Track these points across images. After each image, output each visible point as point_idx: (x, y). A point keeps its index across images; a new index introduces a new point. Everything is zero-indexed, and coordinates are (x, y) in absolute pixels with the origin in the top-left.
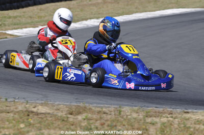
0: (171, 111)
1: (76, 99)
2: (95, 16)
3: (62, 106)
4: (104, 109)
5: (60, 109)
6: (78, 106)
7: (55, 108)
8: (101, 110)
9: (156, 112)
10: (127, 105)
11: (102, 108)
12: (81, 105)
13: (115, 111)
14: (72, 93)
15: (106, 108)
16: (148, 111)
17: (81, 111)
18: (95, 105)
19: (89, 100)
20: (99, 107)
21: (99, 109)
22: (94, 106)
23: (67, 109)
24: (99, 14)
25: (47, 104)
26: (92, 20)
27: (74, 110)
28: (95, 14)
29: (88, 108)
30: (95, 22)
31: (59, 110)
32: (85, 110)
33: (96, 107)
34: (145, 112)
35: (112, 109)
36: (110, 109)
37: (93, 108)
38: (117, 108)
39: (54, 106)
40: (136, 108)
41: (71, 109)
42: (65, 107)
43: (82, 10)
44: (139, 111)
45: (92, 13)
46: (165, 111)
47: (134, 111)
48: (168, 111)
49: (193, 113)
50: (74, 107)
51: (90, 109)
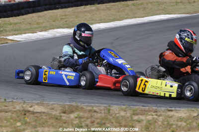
0: (156, 109)
1: (71, 99)
3: (56, 105)
4: (95, 108)
6: (71, 105)
7: (49, 107)
8: (92, 108)
9: (142, 111)
10: (116, 104)
12: (74, 104)
13: (104, 110)
14: (67, 94)
15: (97, 107)
16: (134, 109)
17: (74, 109)
18: (87, 104)
19: (82, 100)
20: (91, 106)
21: (90, 108)
22: (85, 106)
23: (61, 108)
24: (93, 20)
25: (43, 104)
27: (67, 109)
31: (53, 109)
32: (77, 109)
33: (87, 106)
34: (132, 110)
35: (102, 108)
36: (100, 108)
37: (85, 107)
38: (106, 107)
39: (49, 106)
40: (124, 107)
41: (64, 108)
42: (59, 106)
43: (77, 17)
44: (127, 110)
45: (86, 19)
46: (151, 109)
47: (122, 109)
48: (153, 109)
49: (177, 111)
50: (67, 107)
51: (82, 108)
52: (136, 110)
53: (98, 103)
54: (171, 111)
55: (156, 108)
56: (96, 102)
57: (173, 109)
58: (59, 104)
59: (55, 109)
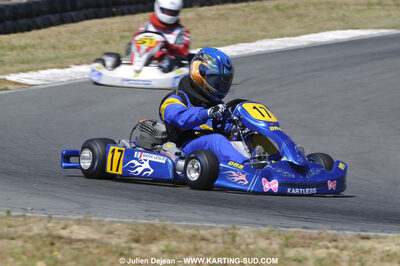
0: (335, 235)
1: (147, 211)
3: (119, 225)
4: (202, 232)
5: (115, 231)
6: (152, 225)
7: (104, 229)
8: (195, 232)
9: (304, 237)
10: (247, 224)
11: (198, 230)
12: (156, 222)
13: (223, 235)
14: (139, 199)
15: (206, 228)
16: (288, 235)
17: (157, 234)
18: (184, 223)
19: (172, 213)
20: (193, 227)
21: (192, 232)
22: (181, 226)
23: (129, 231)
25: (90, 221)
27: (142, 233)
29: (170, 229)
31: (111, 233)
32: (164, 234)
33: (186, 226)
34: (283, 237)
35: (218, 231)
36: (213, 231)
37: (180, 230)
38: (226, 230)
39: (103, 225)
40: (264, 230)
41: (135, 230)
42: (125, 226)
44: (270, 235)
46: (323, 235)
47: (261, 235)
48: (328, 234)
49: (379, 238)
51: (175, 231)
52: (292, 237)
53: (207, 221)
54: (368, 238)
55: (335, 232)
56: (203, 218)
57: (371, 234)
58: (127, 223)
59: (117, 233)
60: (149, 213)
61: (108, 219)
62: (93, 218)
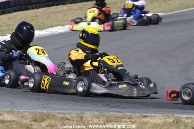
0: (130, 116)
1: (42, 105)
2: (61, 23)
3: (27, 113)
4: (67, 116)
5: (25, 116)
6: (42, 113)
7: (20, 115)
8: (64, 116)
9: (116, 117)
10: (88, 110)
11: (65, 115)
12: (45, 111)
13: (77, 117)
14: (38, 100)
15: (69, 114)
16: (108, 116)
17: (45, 117)
18: (58, 111)
19: (54, 106)
20: (63, 113)
21: (62, 116)
22: (57, 113)
23: (31, 116)
24: (64, 21)
25: (13, 112)
26: (58, 27)
27: (38, 117)
28: (60, 21)
29: (52, 114)
30: (60, 29)
31: (23, 117)
32: (48, 117)
33: (59, 113)
34: (105, 117)
35: (74, 115)
36: (72, 115)
37: (56, 115)
38: (78, 114)
39: (19, 114)
40: (97, 113)
41: (35, 116)
42: (29, 114)
43: (48, 18)
44: (99, 116)
45: (58, 20)
46: (125, 115)
47: (95, 116)
48: (127, 115)
49: (152, 116)
50: (38, 114)
51: (53, 116)
52: (110, 117)
53: (70, 109)
54: (146, 117)
55: (130, 114)
57: (148, 115)
58: (30, 112)
59: (26, 117)
60: (43, 106)
61: (22, 111)
62: (14, 110)
